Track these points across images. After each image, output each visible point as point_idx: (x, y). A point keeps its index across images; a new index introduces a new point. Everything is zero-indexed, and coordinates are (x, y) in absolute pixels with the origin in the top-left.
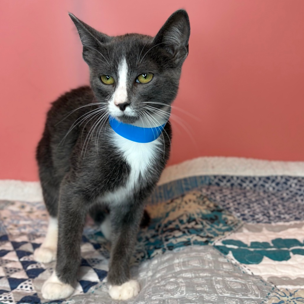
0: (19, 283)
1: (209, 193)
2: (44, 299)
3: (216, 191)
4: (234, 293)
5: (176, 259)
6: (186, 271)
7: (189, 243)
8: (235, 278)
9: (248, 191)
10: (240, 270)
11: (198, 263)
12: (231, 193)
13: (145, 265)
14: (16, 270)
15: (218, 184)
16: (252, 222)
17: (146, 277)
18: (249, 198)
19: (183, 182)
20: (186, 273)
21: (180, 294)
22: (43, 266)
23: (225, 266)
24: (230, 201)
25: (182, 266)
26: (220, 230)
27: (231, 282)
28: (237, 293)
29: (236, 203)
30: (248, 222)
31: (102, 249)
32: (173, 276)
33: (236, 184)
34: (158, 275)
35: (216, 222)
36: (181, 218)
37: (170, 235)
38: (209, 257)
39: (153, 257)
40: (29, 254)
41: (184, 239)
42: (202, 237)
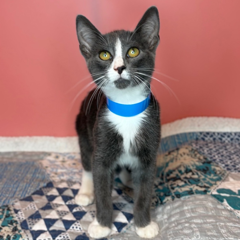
0: (71, 225)
1: (198, 147)
2: (91, 238)
3: (203, 145)
4: (236, 237)
5: (185, 206)
6: (195, 218)
7: (192, 192)
8: (234, 223)
9: (227, 145)
10: (235, 215)
11: (203, 210)
12: (215, 147)
13: (160, 209)
14: (66, 213)
15: (203, 139)
16: (235, 171)
17: (162, 219)
18: (229, 150)
19: (176, 137)
20: (196, 219)
21: (196, 237)
22: (84, 209)
23: (223, 213)
24: (216, 153)
25: (191, 213)
26: (212, 179)
27: (232, 226)
28: (238, 236)
29: (219, 155)
30: (232, 172)
31: (123, 194)
32: (186, 221)
33: (217, 138)
34: (173, 219)
35: (208, 172)
36: (180, 169)
37: (175, 184)
38: (210, 204)
39: (165, 202)
40: (71, 198)
41: (187, 188)
42: (201, 187)
